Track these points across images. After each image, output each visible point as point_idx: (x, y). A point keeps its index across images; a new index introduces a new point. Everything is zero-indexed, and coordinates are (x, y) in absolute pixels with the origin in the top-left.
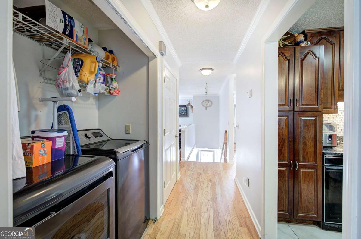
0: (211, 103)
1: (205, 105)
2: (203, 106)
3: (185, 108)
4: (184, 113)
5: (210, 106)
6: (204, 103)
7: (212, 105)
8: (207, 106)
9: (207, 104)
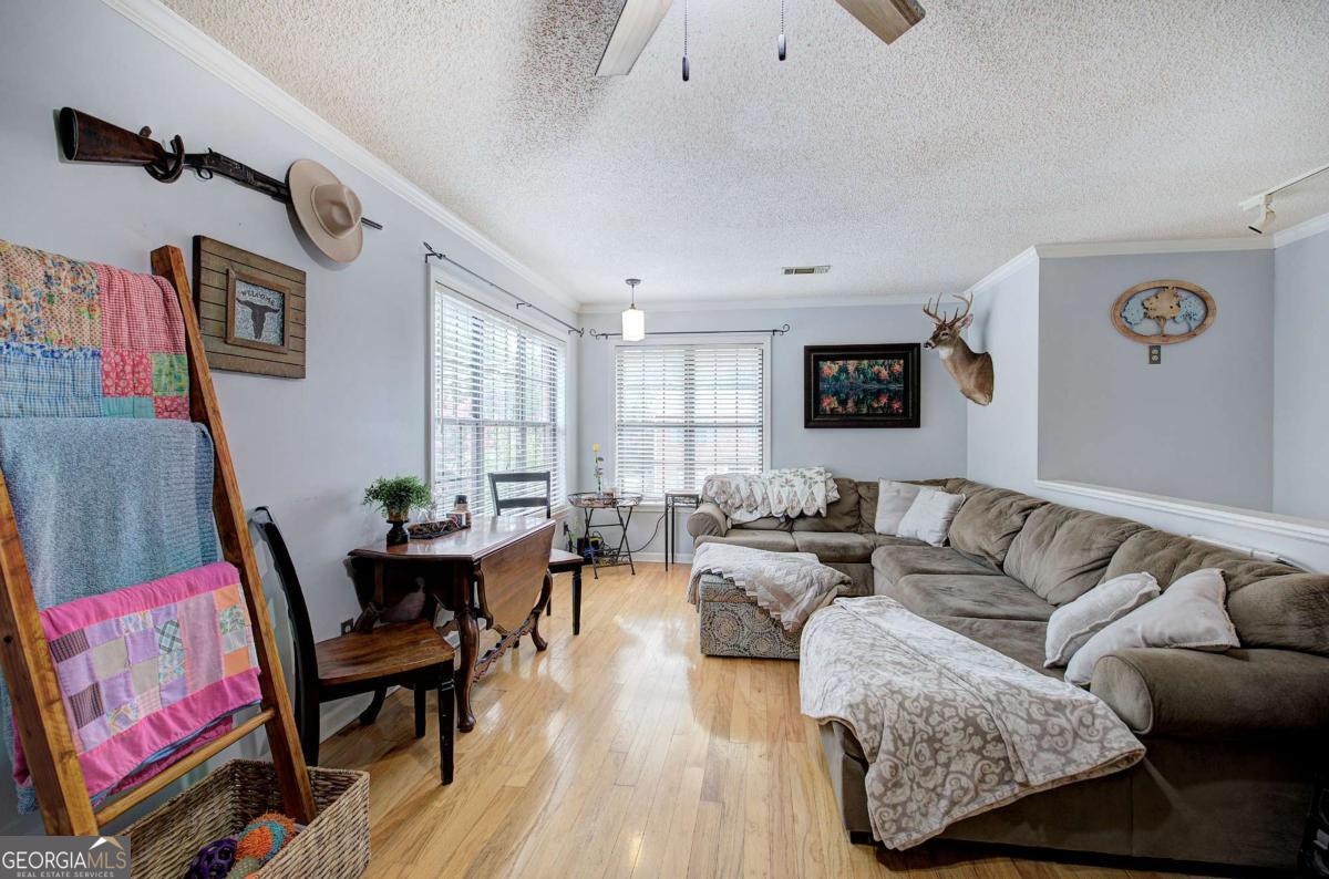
0: (1199, 310)
1: (1149, 327)
2: (1128, 331)
3: (898, 367)
4: (884, 400)
5: (1191, 334)
6: (1134, 311)
7: (1206, 322)
8: (1162, 331)
9: (1165, 319)
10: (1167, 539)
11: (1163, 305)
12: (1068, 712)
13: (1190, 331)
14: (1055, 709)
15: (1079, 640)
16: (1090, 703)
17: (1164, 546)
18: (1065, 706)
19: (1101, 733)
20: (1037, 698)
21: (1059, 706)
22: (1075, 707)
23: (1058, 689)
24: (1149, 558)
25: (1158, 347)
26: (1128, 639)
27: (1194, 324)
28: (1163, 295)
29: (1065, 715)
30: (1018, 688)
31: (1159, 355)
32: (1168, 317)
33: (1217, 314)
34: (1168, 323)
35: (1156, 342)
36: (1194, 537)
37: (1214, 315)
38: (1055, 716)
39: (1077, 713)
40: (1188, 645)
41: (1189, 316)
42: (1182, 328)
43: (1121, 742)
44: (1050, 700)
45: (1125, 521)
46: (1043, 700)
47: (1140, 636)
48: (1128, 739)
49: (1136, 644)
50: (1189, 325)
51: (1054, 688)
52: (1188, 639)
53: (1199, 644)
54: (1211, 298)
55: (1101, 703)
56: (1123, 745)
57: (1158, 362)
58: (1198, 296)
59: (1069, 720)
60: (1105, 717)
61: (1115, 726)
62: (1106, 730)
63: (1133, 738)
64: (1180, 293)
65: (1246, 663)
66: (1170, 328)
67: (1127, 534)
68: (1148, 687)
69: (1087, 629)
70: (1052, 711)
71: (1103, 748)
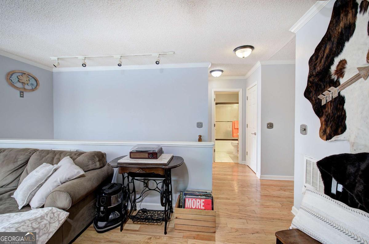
0: (35, 83)
1: (20, 85)
2: (12, 85)
6: (14, 78)
7: (37, 87)
8: (24, 87)
9: (25, 84)
10: (48, 152)
11: (24, 79)
12: (45, 217)
13: (32, 89)
14: (41, 220)
15: (33, 193)
16: (51, 210)
17: (48, 154)
18: (44, 216)
19: (57, 217)
20: (33, 220)
21: (42, 218)
22: (47, 215)
23: (37, 212)
24: (44, 159)
25: (23, 92)
26: (55, 184)
27: (34, 87)
28: (25, 76)
29: (45, 219)
30: (24, 221)
31: (23, 95)
32: (26, 83)
33: (40, 86)
34: (26, 85)
35: (22, 90)
36: (53, 150)
37: (39, 86)
38: (42, 222)
39: (49, 216)
40: (73, 178)
41: (32, 84)
42: (29, 87)
43: (63, 216)
44: (38, 218)
45: (28, 149)
46: (36, 219)
47: (59, 182)
48: (65, 213)
49: (58, 185)
50: (32, 87)
51: (36, 213)
52: (73, 176)
53: (76, 177)
54: (38, 81)
55: (54, 208)
56: (65, 216)
57: (23, 97)
58: (34, 79)
59: (47, 220)
60: (57, 211)
61: (61, 212)
62: (58, 215)
63: (66, 213)
64: (29, 77)
65: (85, 177)
66: (27, 87)
67: (32, 153)
68: (69, 194)
69: (36, 188)
70: (40, 221)
71: (59, 221)
